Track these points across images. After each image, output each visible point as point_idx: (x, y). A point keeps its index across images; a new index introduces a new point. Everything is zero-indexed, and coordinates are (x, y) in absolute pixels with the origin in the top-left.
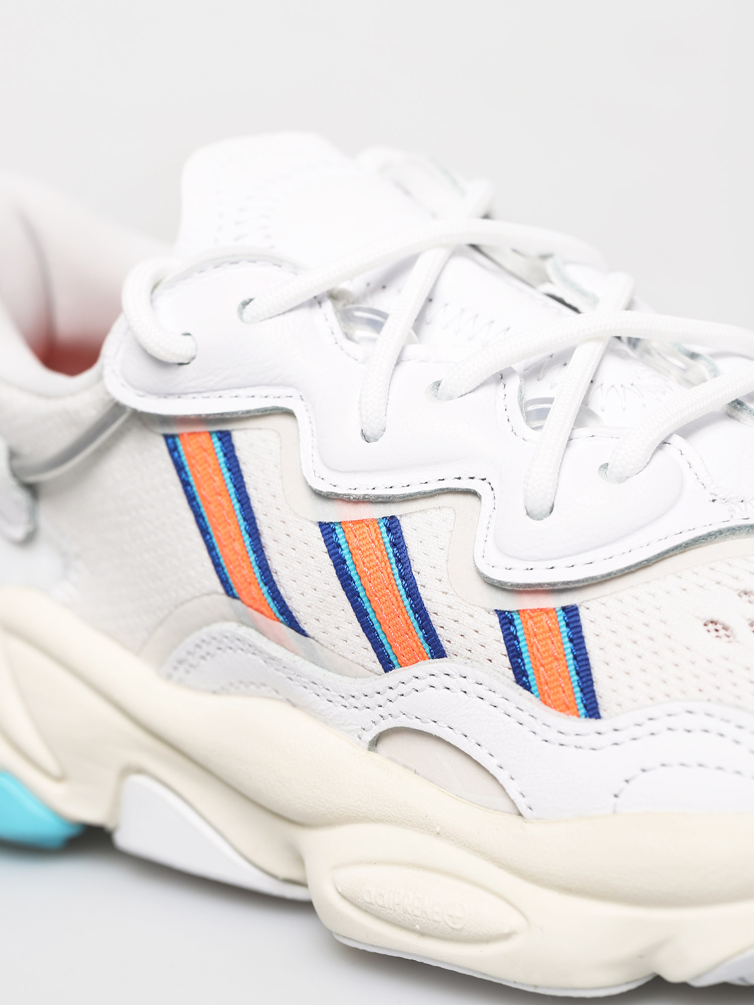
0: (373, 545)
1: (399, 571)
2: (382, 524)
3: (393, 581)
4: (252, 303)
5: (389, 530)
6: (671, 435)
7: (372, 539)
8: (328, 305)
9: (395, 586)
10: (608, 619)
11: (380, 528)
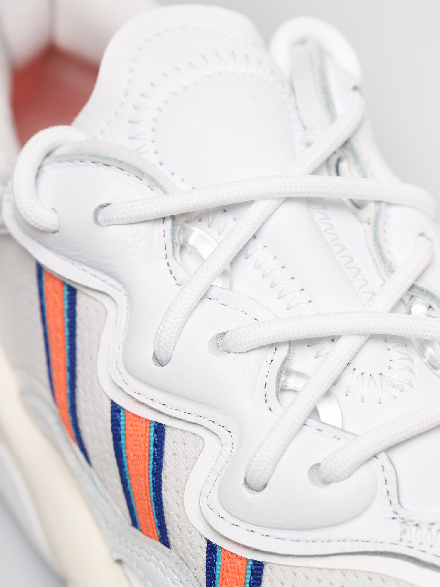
0: (142, 439)
1: (154, 468)
2: (152, 425)
3: (147, 474)
4: (108, 207)
5: (156, 432)
6: (379, 453)
7: (141, 434)
8: (169, 223)
9: (147, 478)
10: (281, 584)
11: (150, 427)
